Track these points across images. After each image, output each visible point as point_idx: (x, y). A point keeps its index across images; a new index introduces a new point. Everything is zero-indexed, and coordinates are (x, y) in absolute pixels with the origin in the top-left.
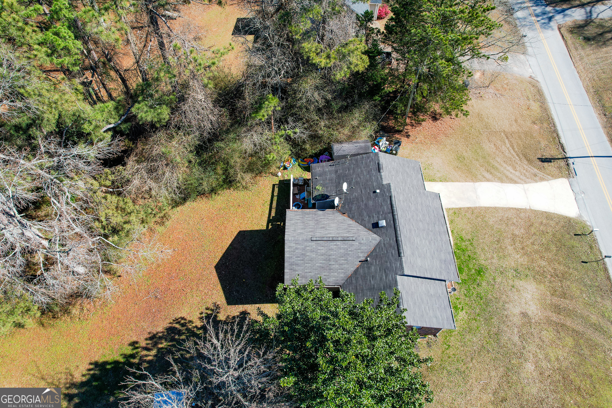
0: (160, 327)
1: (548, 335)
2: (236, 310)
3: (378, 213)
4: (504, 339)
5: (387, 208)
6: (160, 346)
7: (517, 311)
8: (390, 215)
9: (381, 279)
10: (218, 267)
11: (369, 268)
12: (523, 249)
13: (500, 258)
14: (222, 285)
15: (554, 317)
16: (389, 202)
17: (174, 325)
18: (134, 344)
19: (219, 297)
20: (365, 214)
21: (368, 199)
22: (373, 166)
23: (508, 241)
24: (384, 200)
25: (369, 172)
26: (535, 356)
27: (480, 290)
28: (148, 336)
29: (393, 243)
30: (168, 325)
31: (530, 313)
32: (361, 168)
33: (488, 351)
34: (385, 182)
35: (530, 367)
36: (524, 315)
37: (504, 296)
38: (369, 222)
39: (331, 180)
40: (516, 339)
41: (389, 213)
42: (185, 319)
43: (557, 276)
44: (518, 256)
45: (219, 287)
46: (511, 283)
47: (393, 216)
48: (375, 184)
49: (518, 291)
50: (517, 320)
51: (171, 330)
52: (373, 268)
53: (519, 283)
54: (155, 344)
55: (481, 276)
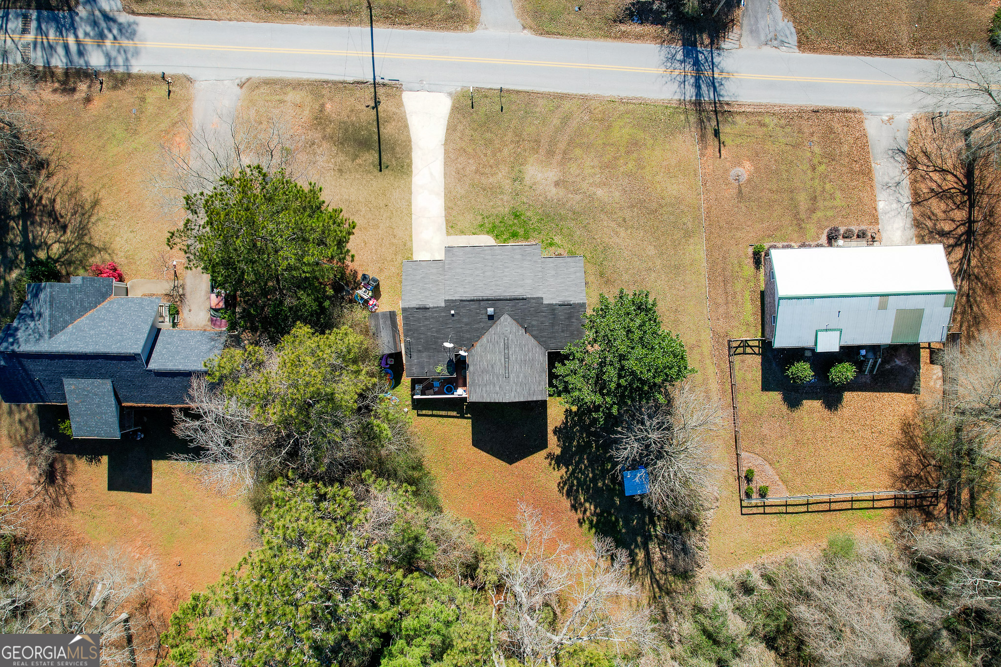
0: (567, 503)
1: (574, 169)
2: (552, 439)
3: (477, 313)
4: (577, 208)
5: (473, 306)
6: (582, 500)
7: (554, 190)
8: (482, 303)
9: (545, 317)
10: (511, 462)
11: (533, 326)
12: (491, 166)
13: (502, 193)
14: (529, 456)
15: (558, 157)
16: (468, 303)
17: (565, 491)
18: (581, 523)
19: (540, 457)
20: (477, 326)
21: (459, 321)
22: (420, 315)
23: (484, 180)
24: (464, 307)
25: (426, 319)
26: (591, 185)
27: (534, 219)
28: (573, 511)
29: (511, 303)
30: (565, 497)
31: (556, 179)
32: (420, 327)
33: (588, 224)
34: (443, 305)
35: (600, 192)
36: (557, 184)
37: (540, 198)
38: (486, 323)
39: (430, 357)
40: (578, 197)
41: (480, 304)
42: (560, 483)
43: (518, 142)
44: (500, 174)
45: (530, 458)
46: (527, 188)
47: (483, 300)
48: (443, 314)
49: (535, 184)
50: (562, 192)
51: (568, 494)
52: (533, 323)
53: (528, 181)
54: (581, 505)
55: (521, 215)
